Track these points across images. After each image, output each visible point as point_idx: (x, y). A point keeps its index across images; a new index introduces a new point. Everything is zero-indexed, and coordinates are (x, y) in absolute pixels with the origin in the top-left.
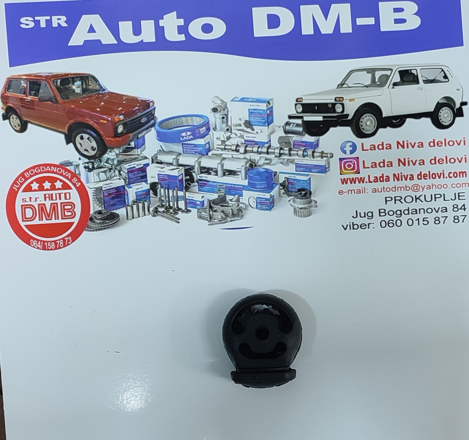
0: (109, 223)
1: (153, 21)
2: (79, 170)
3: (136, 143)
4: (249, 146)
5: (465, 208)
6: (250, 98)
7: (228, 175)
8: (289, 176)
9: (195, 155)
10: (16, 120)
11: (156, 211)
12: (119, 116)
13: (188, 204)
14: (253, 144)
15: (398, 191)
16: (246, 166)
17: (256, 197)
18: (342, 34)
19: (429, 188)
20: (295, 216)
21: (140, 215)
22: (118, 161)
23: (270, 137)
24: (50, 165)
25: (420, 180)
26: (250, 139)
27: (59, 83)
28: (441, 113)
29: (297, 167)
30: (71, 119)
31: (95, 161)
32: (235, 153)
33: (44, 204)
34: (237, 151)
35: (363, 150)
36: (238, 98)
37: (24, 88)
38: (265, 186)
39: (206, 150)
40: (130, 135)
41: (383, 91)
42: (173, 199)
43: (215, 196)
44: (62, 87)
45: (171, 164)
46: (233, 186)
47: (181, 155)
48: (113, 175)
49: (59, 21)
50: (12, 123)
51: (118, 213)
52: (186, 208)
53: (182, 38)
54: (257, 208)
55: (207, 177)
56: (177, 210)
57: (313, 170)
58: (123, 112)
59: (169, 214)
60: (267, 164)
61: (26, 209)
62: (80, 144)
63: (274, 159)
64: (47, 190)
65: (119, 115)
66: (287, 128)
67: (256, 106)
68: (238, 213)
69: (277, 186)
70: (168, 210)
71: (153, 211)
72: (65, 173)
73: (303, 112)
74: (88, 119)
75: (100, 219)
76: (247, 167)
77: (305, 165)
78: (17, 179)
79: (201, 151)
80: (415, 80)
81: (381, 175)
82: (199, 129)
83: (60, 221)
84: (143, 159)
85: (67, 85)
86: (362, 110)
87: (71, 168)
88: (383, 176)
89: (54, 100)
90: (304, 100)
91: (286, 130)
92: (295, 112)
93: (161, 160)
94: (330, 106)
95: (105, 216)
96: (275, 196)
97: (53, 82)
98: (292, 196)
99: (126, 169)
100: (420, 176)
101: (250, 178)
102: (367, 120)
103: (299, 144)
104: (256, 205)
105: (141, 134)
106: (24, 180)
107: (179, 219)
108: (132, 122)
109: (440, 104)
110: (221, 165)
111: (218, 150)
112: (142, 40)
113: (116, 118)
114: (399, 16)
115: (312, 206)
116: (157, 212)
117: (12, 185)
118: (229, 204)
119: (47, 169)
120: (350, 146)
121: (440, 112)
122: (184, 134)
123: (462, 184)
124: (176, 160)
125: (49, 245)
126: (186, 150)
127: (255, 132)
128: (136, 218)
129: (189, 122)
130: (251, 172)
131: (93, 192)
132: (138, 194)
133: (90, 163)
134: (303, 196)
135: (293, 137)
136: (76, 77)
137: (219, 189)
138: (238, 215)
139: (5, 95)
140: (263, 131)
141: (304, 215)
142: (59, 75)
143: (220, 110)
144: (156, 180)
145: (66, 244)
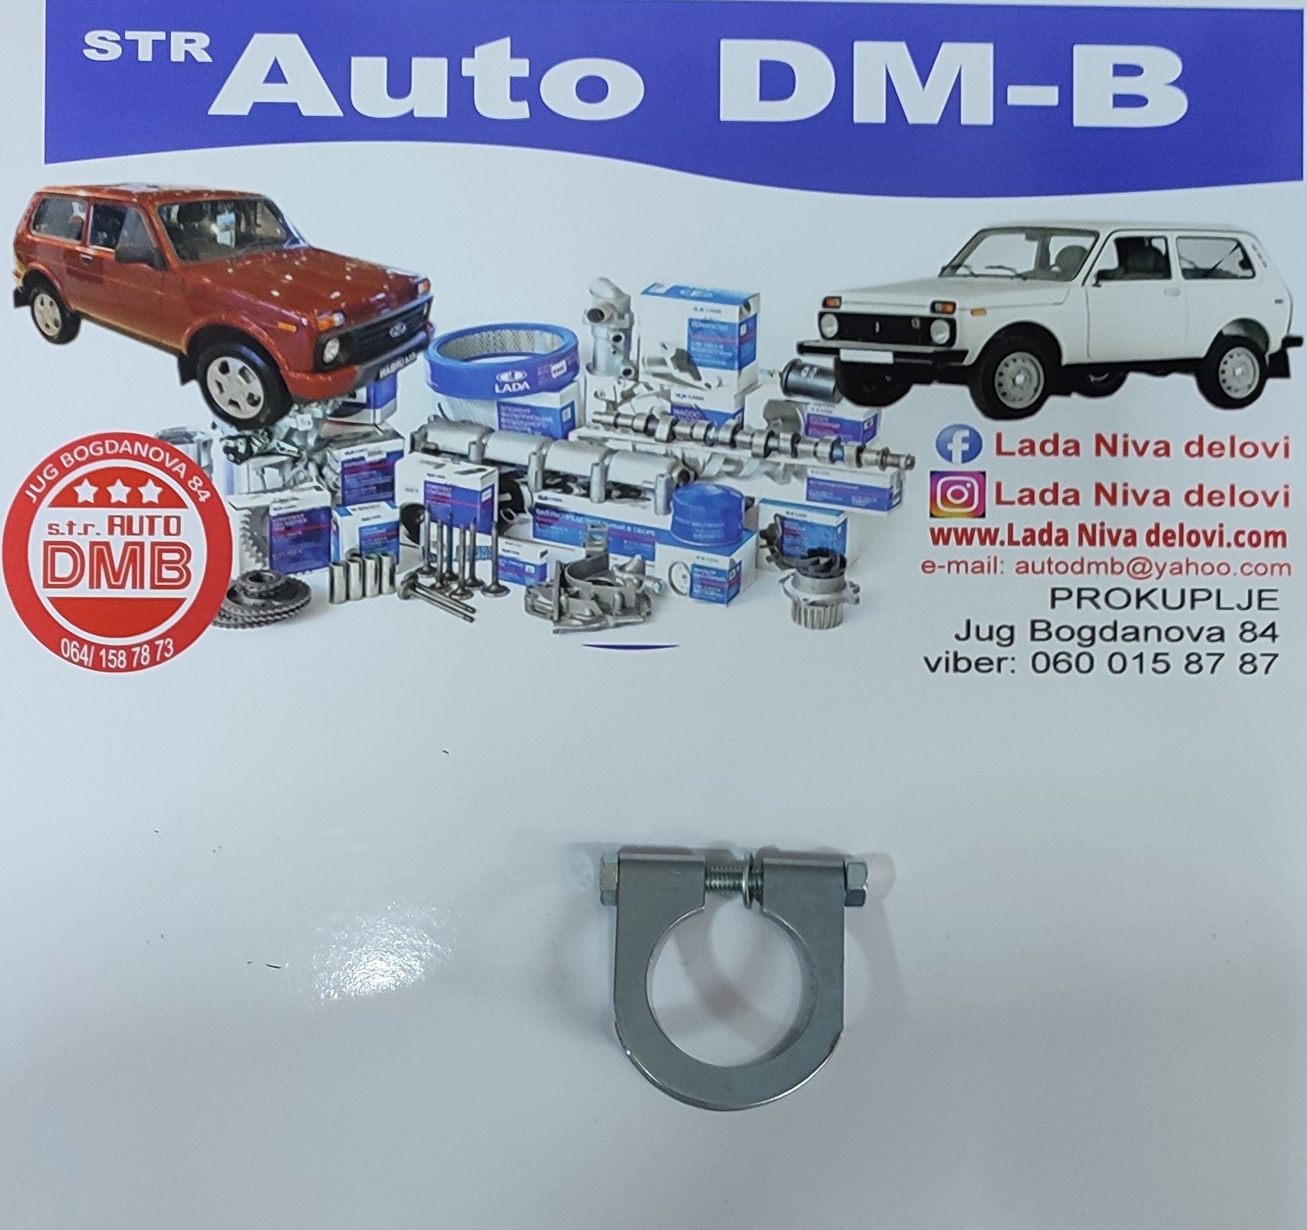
0: (279, 607)
1: (444, 61)
2: (210, 455)
3: (372, 392)
4: (682, 420)
5: (1277, 632)
6: (693, 290)
7: (619, 497)
8: (788, 513)
9: (533, 437)
10: (50, 308)
11: (412, 584)
12: (331, 315)
13: (500, 572)
14: (694, 418)
16: (669, 476)
17: (692, 563)
18: (967, 126)
19: (1178, 571)
20: (796, 625)
21: (368, 593)
22: (319, 439)
23: (743, 402)
24: (133, 438)
25: (1154, 548)
26: (686, 401)
27: (174, 216)
28: (1225, 363)
29: (812, 488)
30: (197, 313)
31: (255, 435)
32: (641, 438)
33: (107, 544)
34: (648, 432)
35: (999, 452)
36: (660, 286)
37: (81, 221)
38: (719, 537)
39: (563, 424)
40: (357, 368)
41: (1068, 292)
42: (462, 553)
43: (578, 554)
44: (182, 227)
45: (464, 457)
46: (629, 529)
47: (494, 434)
48: (302, 476)
49: (189, 47)
50: (37, 314)
51: (308, 583)
52: (496, 582)
53: (521, 110)
54: (691, 594)
55: (560, 500)
56: (471, 585)
57: (854, 500)
58: (343, 305)
59: (447, 594)
60: (729, 474)
61: (58, 555)
62: (219, 385)
63: (748, 461)
64: (119, 505)
65: (330, 312)
66: (793, 377)
67: (712, 311)
68: (639, 606)
69: (751, 536)
70: (444, 582)
71: (402, 583)
72: (170, 461)
73: (838, 336)
74: (245, 319)
75: (256, 595)
76: (672, 478)
77: (833, 485)
78: (39, 470)
79: (548, 427)
80: (1158, 266)
81: (1045, 526)
82: (547, 366)
83: (147, 593)
84: (387, 436)
85: (196, 221)
86: (1006, 342)
87: (187, 450)
88: (1049, 529)
89: (157, 262)
90: (846, 303)
91: (788, 386)
92: (818, 336)
93: (436, 445)
94: (916, 323)
95: (272, 587)
96: (743, 564)
97: (160, 211)
98: (791, 567)
99: (337, 462)
100: (1155, 536)
101: (679, 512)
102: (1016, 371)
103: (823, 424)
104: (688, 585)
105: (388, 369)
106: (57, 472)
107: (474, 611)
108: (366, 334)
109: (1226, 338)
110: (602, 469)
111: (597, 428)
112: (412, 112)
113: (322, 320)
114: (1128, 85)
115: (843, 600)
116: (415, 586)
117: (26, 486)
118: (614, 580)
119: (123, 449)
120: (964, 440)
121: (1226, 357)
122: (505, 377)
123: (1273, 566)
124: (478, 447)
125: (111, 657)
126: (509, 422)
127: (701, 384)
128: (356, 600)
129: (522, 343)
130: (683, 494)
131: (243, 519)
132: (366, 534)
133: (241, 440)
134: (822, 571)
135: (807, 404)
136: (225, 202)
137: (591, 534)
138: (637, 610)
139: (27, 239)
140: (724, 382)
141: (822, 623)
142: (178, 194)
143: (611, 317)
144: (420, 500)
145: (158, 659)
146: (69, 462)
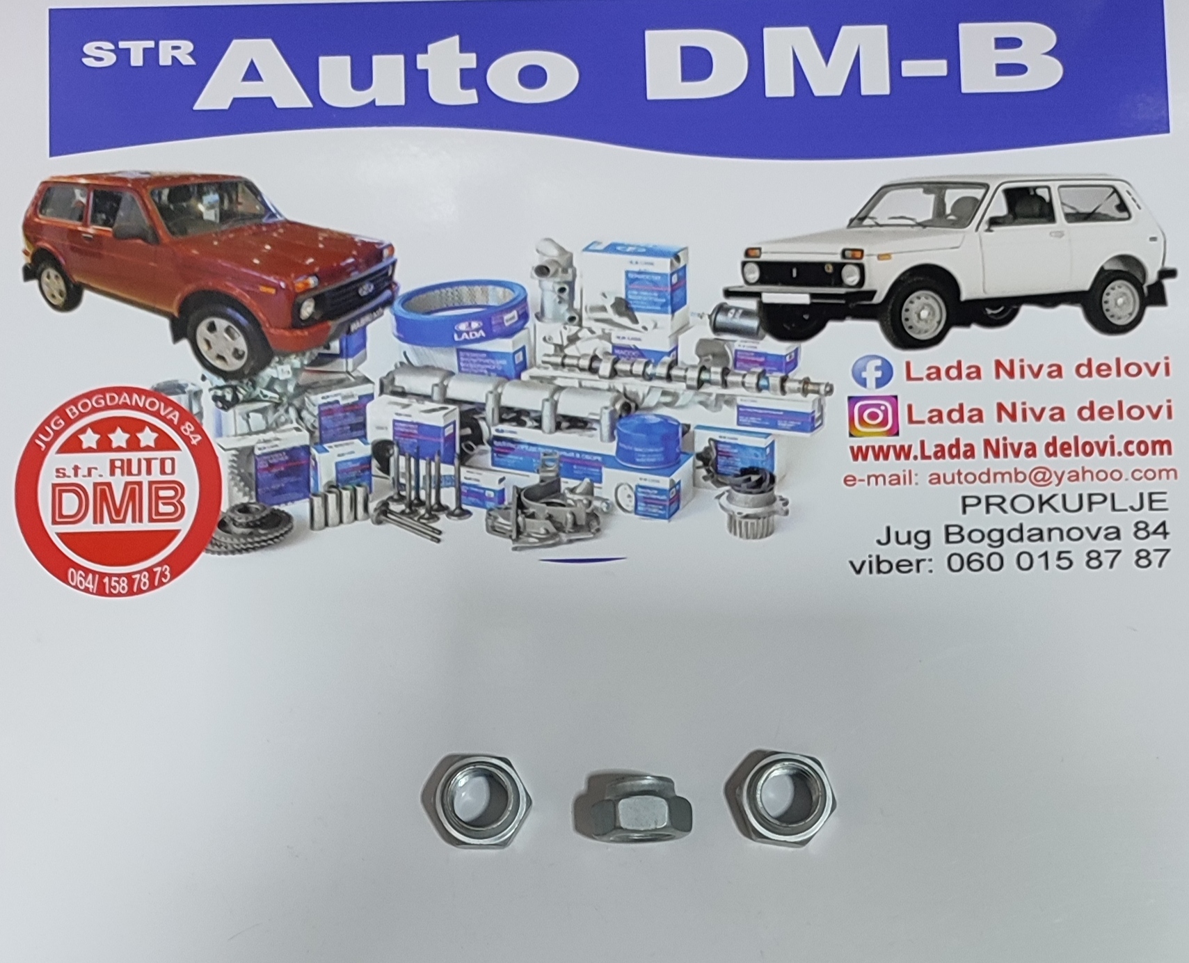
0: (265, 535)
1: (401, 57)
2: (200, 403)
3: (344, 344)
4: (623, 359)
5: (1167, 530)
6: (629, 246)
7: (569, 428)
8: (720, 437)
9: (489, 378)
10: (55, 280)
12: (306, 279)
13: (463, 497)
14: (633, 356)
15: (995, 481)
16: (612, 408)
17: (636, 483)
18: (867, 96)
19: (1075, 478)
20: (732, 535)
21: (345, 519)
22: (297, 386)
23: (676, 341)
24: (130, 391)
25: (1053, 458)
26: (626, 342)
27: (165, 197)
28: (1108, 294)
29: (742, 415)
30: (188, 281)
31: (240, 384)
32: (587, 375)
33: (109, 485)
34: (593, 370)
35: (909, 377)
36: (599, 243)
37: (81, 205)
38: (659, 460)
39: (515, 365)
40: (330, 323)
41: (964, 238)
42: (428, 482)
43: (533, 479)
44: (172, 207)
45: (428, 398)
46: (578, 456)
47: (454, 377)
48: (283, 419)
49: (175, 53)
50: (45, 287)
51: (290, 513)
52: (459, 507)
53: (471, 97)
54: (636, 511)
55: (514, 432)
56: (437, 510)
57: (780, 423)
58: (317, 269)
59: (416, 519)
60: (667, 404)
61: (65, 495)
62: (208, 342)
63: (683, 394)
64: (120, 449)
65: (305, 276)
66: (721, 318)
67: (646, 263)
68: (589, 523)
69: (688, 458)
70: (413, 508)
71: (375, 510)
72: (165, 408)
73: (761, 281)
74: (230, 284)
75: (244, 525)
76: (615, 410)
78: (47, 422)
79: (503, 371)
80: (1043, 212)
81: (954, 442)
82: (500, 316)
83: (146, 526)
84: (358, 382)
85: (185, 201)
86: (909, 282)
87: (180, 399)
88: (957, 445)
89: (150, 238)
90: (765, 253)
91: (717, 324)
92: (741, 282)
93: (403, 388)
94: (828, 268)
95: (258, 517)
96: (682, 484)
97: (152, 194)
98: (726, 485)
99: (314, 405)
100: (1053, 448)
101: (623, 439)
102: (920, 307)
103: (749, 358)
104: (633, 503)
105: (358, 323)
106: (63, 423)
107: (440, 533)
108: (337, 293)
109: (1106, 274)
110: (552, 404)
111: (546, 368)
112: (374, 101)
113: (298, 283)
114: (1009, 56)
115: (774, 512)
116: (387, 512)
117: (35, 436)
118: (566, 501)
119: (122, 400)
120: (877, 368)
121: (1106, 291)
122: (463, 327)
123: (1160, 471)
124: (440, 388)
125: (113, 584)
126: (467, 365)
127: (638, 327)
128: (334, 526)
129: (477, 297)
130: (626, 424)
131: (231, 458)
132: (341, 467)
133: (228, 390)
134: (753, 487)
135: (734, 341)
136: (210, 184)
137: (544, 461)
138: (588, 527)
139: (35, 222)
140: (658, 325)
141: (755, 532)
142: (168, 179)
143: (556, 272)
144: (390, 437)
145: (156, 583)
146: (74, 414)
